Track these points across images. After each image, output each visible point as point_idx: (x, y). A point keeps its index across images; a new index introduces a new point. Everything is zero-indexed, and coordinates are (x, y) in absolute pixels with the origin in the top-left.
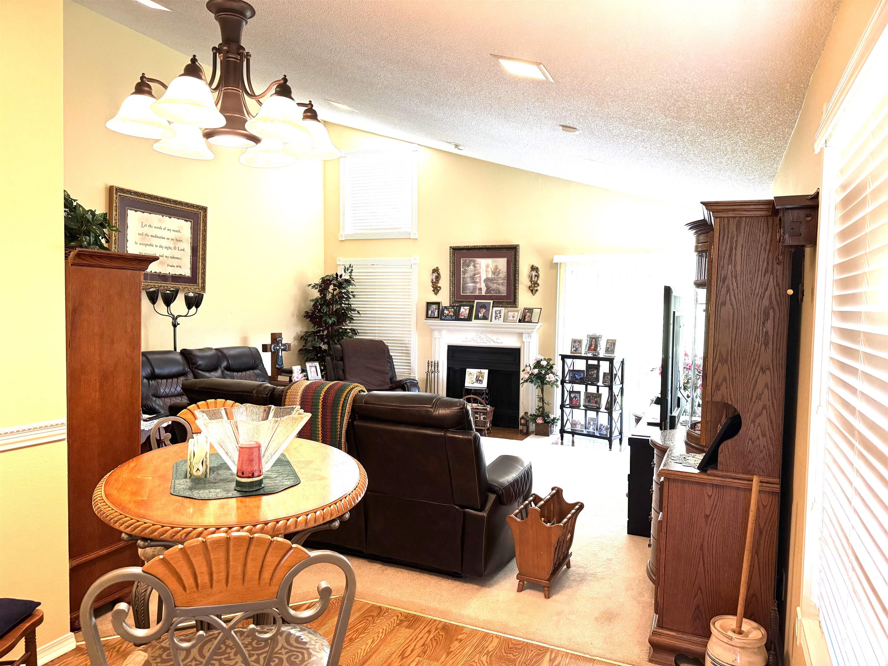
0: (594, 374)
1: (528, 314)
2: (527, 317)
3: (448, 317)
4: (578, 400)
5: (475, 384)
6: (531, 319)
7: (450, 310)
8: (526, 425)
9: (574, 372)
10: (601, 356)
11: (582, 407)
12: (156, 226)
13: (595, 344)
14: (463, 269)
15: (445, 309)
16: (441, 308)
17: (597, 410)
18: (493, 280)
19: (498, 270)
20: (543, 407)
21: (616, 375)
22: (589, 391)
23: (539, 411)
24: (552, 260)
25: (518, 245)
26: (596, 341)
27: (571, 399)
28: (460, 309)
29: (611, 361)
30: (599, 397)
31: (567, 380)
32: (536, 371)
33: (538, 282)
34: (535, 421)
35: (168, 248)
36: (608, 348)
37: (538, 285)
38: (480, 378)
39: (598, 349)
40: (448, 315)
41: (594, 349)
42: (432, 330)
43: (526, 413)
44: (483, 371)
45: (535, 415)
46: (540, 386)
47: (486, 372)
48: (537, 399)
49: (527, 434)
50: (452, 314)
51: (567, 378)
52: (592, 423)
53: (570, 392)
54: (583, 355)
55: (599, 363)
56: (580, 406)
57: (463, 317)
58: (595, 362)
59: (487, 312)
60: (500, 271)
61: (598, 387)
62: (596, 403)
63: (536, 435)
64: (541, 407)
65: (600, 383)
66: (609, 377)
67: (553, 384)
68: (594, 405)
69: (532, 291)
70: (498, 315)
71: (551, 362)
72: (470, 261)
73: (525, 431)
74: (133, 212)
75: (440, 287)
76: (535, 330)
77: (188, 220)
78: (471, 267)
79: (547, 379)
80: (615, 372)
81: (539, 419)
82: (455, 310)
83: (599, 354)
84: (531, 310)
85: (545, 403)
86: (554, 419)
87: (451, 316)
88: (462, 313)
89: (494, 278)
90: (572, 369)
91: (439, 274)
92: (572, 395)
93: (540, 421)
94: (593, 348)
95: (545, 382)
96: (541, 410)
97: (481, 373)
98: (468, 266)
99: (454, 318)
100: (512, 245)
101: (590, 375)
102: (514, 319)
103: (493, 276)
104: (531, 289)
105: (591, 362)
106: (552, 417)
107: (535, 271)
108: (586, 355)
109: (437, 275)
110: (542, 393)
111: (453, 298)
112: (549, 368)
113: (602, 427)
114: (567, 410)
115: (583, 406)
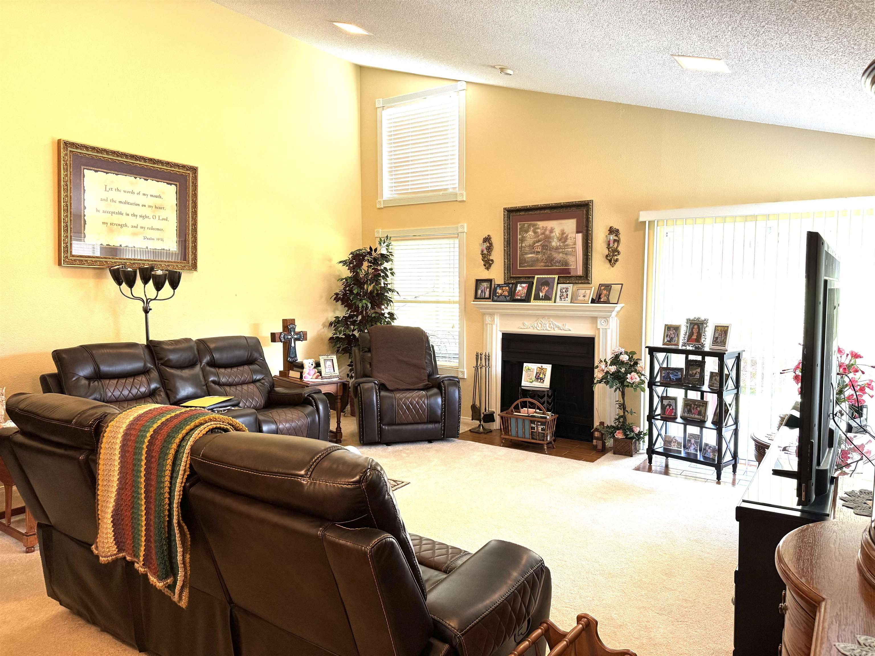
0: (696, 373)
1: (605, 292)
2: (602, 296)
3: (501, 298)
4: (673, 409)
5: (534, 383)
6: (608, 298)
7: (504, 288)
8: (602, 439)
9: (667, 371)
10: (707, 349)
11: (679, 420)
12: (127, 190)
13: (697, 333)
14: (520, 236)
15: (498, 288)
16: (493, 286)
17: (701, 423)
18: (559, 249)
19: (565, 235)
20: (624, 417)
21: (728, 376)
22: (689, 397)
23: (619, 422)
24: (638, 219)
25: (592, 201)
26: (699, 328)
27: (663, 407)
28: (516, 287)
29: (721, 356)
30: (703, 406)
31: (658, 382)
32: (613, 369)
33: (619, 249)
34: (614, 434)
35: (143, 217)
36: (717, 338)
37: (619, 253)
38: (541, 376)
39: (703, 340)
40: (501, 295)
41: (696, 339)
42: (484, 314)
43: (602, 423)
44: (544, 366)
45: (613, 427)
46: (619, 389)
47: (548, 368)
48: (617, 406)
49: (603, 451)
50: (506, 293)
51: (658, 379)
52: (693, 441)
53: (662, 398)
54: (680, 347)
55: (703, 358)
56: (676, 418)
57: (519, 298)
58: (699, 358)
59: (550, 290)
60: (567, 236)
61: (702, 393)
62: (700, 413)
63: (614, 453)
64: (622, 417)
65: (705, 388)
66: (718, 378)
67: (637, 386)
68: (696, 416)
69: (610, 261)
70: (565, 294)
71: (635, 357)
72: (529, 226)
73: (600, 447)
74: (92, 172)
75: (492, 260)
76: (614, 314)
77: (172, 182)
78: (531, 233)
79: (628, 380)
80: (726, 372)
81: (619, 433)
82: (511, 289)
83: (703, 346)
84: (608, 287)
85: (628, 412)
86: (640, 433)
87: (505, 296)
88: (518, 292)
89: (560, 246)
90: (665, 365)
91: (491, 244)
92: (665, 402)
93: (619, 435)
94: (694, 337)
95: (625, 384)
96: (621, 420)
97: (542, 369)
98: (527, 231)
99: (508, 298)
100: (583, 201)
101: (691, 375)
102: (585, 298)
103: (558, 244)
104: (609, 258)
105: (691, 357)
106: (637, 430)
107: (614, 234)
108: (684, 348)
109: (488, 245)
110: (623, 398)
111: (508, 273)
112: (632, 364)
113: (707, 448)
114: (659, 423)
115: (681, 417)
